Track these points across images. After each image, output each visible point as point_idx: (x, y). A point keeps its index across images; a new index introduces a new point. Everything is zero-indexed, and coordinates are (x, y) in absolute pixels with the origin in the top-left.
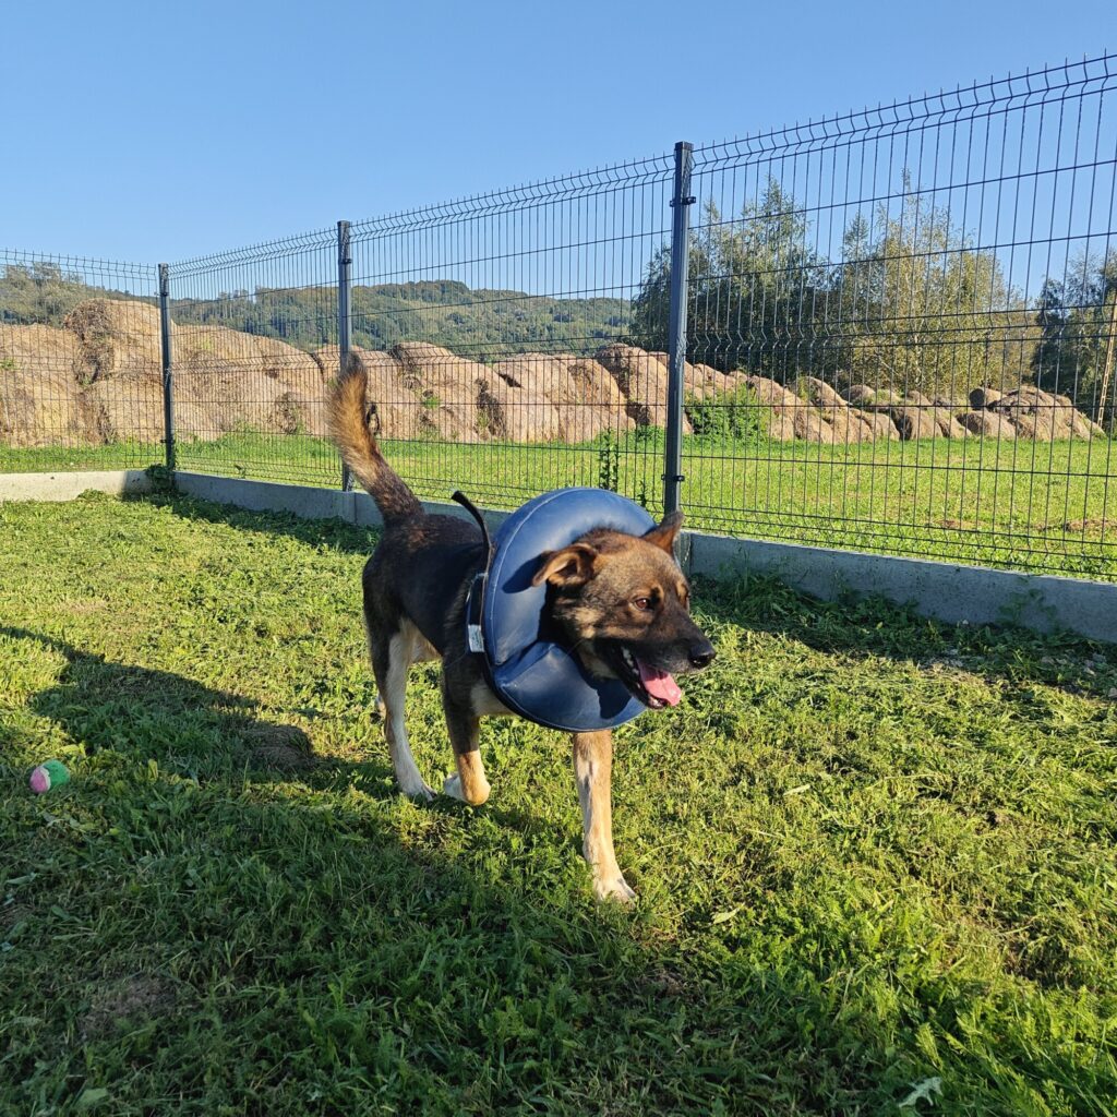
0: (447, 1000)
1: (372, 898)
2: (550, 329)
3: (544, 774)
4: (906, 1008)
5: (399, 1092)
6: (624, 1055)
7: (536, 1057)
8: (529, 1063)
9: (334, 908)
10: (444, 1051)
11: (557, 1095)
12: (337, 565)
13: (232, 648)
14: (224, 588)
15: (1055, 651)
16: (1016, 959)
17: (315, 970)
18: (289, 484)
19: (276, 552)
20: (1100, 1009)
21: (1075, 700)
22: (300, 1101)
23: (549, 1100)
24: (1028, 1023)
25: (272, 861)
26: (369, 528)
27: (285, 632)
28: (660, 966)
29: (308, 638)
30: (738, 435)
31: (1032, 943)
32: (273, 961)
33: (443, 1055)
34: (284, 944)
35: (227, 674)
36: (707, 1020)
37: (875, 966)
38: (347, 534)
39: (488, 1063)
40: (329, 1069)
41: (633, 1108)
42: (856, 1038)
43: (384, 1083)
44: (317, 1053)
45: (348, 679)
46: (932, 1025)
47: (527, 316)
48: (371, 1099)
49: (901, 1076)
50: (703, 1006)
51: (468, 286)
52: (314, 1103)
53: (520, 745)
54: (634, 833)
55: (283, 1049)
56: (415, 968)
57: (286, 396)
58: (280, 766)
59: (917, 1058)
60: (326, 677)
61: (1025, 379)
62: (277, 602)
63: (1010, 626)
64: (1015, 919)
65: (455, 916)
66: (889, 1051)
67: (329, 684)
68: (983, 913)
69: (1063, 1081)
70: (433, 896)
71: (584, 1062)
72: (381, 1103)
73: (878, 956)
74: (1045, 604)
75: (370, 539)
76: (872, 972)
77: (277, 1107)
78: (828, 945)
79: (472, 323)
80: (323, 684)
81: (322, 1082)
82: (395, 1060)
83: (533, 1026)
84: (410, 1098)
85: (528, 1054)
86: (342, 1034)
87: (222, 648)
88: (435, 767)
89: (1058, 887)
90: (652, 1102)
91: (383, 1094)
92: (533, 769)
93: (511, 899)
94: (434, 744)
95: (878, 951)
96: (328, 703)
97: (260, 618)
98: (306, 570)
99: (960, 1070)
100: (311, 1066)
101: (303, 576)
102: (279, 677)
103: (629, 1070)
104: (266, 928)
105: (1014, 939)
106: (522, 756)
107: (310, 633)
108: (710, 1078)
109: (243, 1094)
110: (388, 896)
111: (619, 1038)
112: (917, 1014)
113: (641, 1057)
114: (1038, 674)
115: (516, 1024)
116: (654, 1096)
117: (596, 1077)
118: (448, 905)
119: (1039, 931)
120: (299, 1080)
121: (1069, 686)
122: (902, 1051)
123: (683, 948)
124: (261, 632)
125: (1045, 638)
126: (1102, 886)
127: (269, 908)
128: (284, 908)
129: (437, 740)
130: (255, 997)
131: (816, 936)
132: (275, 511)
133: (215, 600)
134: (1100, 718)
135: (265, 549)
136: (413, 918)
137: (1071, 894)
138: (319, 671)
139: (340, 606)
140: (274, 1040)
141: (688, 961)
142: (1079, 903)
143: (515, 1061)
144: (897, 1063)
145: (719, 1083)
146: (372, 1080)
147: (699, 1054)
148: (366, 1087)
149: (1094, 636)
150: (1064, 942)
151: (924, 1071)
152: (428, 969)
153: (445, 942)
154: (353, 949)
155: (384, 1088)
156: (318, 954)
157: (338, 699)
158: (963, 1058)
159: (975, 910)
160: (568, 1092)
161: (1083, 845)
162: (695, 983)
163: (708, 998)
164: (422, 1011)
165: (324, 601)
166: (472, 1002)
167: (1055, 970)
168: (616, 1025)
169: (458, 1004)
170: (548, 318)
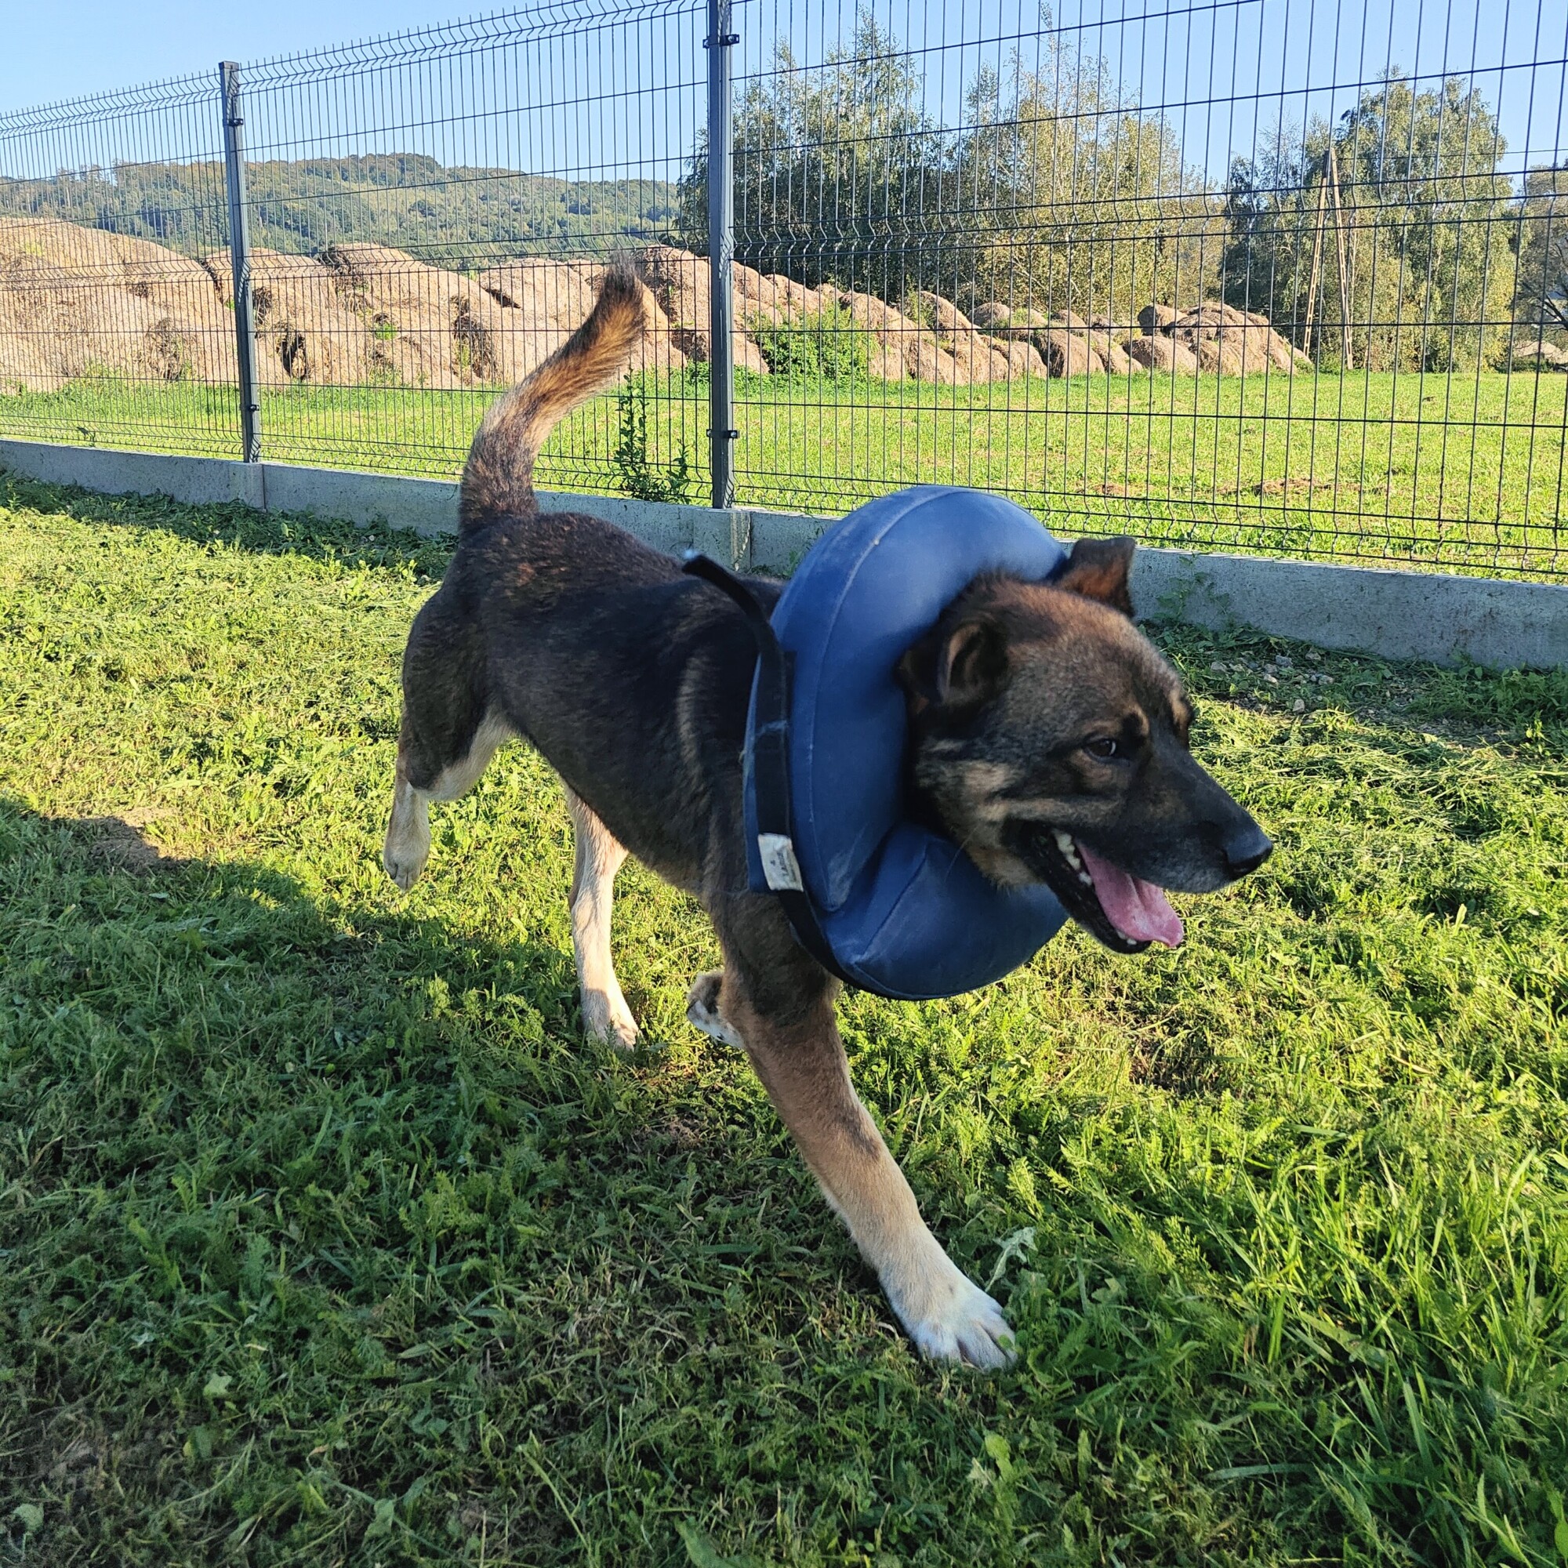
0: (357, 1183)
1: (255, 1048)
2: (562, 224)
3: (522, 857)
4: (999, 1140)
5: (274, 1322)
6: (608, 1239)
7: (482, 1254)
8: (471, 1263)
9: (195, 1066)
10: (347, 1258)
11: (510, 1303)
12: (236, 570)
13: (66, 698)
14: (58, 610)
15: (1229, 653)
16: (1148, 1062)
17: (160, 1159)
18: (168, 453)
19: (144, 554)
20: (1246, 1118)
21: (1252, 718)
22: (120, 1350)
23: (498, 1313)
24: (1153, 1145)
25: (104, 1007)
26: (285, 516)
27: (150, 671)
28: (671, 1112)
29: (184, 679)
30: (830, 373)
31: (1170, 1040)
32: (94, 1151)
33: (345, 1264)
34: (114, 1124)
35: (56, 737)
36: (728, 1181)
37: (960, 1088)
38: (252, 524)
39: (410, 1268)
40: (167, 1300)
41: (617, 1310)
42: (928, 1186)
43: (252, 1312)
44: (151, 1279)
45: (242, 736)
46: (1030, 1160)
47: (528, 206)
48: (231, 1335)
49: (985, 1231)
50: (727, 1162)
51: (440, 162)
52: (143, 1350)
53: (491, 817)
54: (647, 930)
55: (99, 1278)
56: (310, 1143)
57: (163, 325)
58: (130, 867)
59: (1007, 1206)
60: (209, 734)
61: (1211, 293)
62: (138, 628)
63: (1171, 623)
64: (1151, 1010)
65: (379, 1064)
66: (970, 1200)
67: (213, 743)
68: (1112, 1007)
69: (1193, 1217)
70: (344, 1039)
71: (549, 1254)
72: (245, 1339)
73: (966, 1074)
74: (1216, 592)
75: (286, 531)
76: (956, 1097)
77: (84, 1361)
78: (901, 1065)
79: (449, 215)
80: (203, 745)
81: (156, 1319)
82: (270, 1277)
83: (481, 1211)
84: (293, 1329)
85: (471, 1251)
86: (189, 1248)
87: (50, 699)
88: (364, 855)
89: (1209, 964)
90: (645, 1300)
91: (250, 1327)
92: (507, 850)
93: (460, 1033)
94: (364, 822)
95: (967, 1067)
96: (210, 772)
97: (112, 653)
98: (187, 579)
99: (1064, 1216)
100: (142, 1299)
101: (182, 589)
102: (138, 737)
103: (614, 1258)
104: (87, 1103)
105: (1148, 1038)
106: (493, 834)
107: (188, 671)
108: (727, 1258)
109: (30, 1348)
110: (279, 1043)
111: (601, 1216)
112: (1013, 1147)
113: (634, 1239)
114: (1205, 685)
115: (454, 1209)
116: (648, 1290)
117: (566, 1275)
118: (367, 1049)
119: (1179, 1024)
120: (119, 1321)
121: (1244, 700)
122: (989, 1198)
123: (703, 1084)
124: (113, 673)
125: (1216, 637)
126: (1264, 959)
127: (92, 1076)
128: (115, 1076)
129: (370, 818)
130: (62, 1206)
131: (887, 1054)
132: (143, 493)
133: (41, 628)
134: (1281, 740)
135: (125, 551)
136: (314, 1072)
137: (1224, 973)
138: (199, 727)
139: (236, 630)
140: (83, 1264)
141: (710, 1102)
142: (1234, 984)
143: (451, 1262)
144: (980, 1214)
145: (739, 1264)
146: (233, 1309)
147: (714, 1227)
148: (225, 1320)
149: (1278, 631)
150: (1209, 1036)
151: (1014, 1222)
152: (329, 1144)
153: (359, 1103)
154: (220, 1125)
155: (250, 1320)
156: (164, 1136)
157: (227, 766)
158: (1069, 1199)
159: (1101, 1004)
160: (524, 1298)
161: (1246, 907)
162: (718, 1131)
163: (734, 1150)
164: (317, 1203)
165: (211, 623)
166: (393, 1184)
167: (1196, 1073)
168: (599, 1198)
169: (374, 1189)
170: (560, 210)
